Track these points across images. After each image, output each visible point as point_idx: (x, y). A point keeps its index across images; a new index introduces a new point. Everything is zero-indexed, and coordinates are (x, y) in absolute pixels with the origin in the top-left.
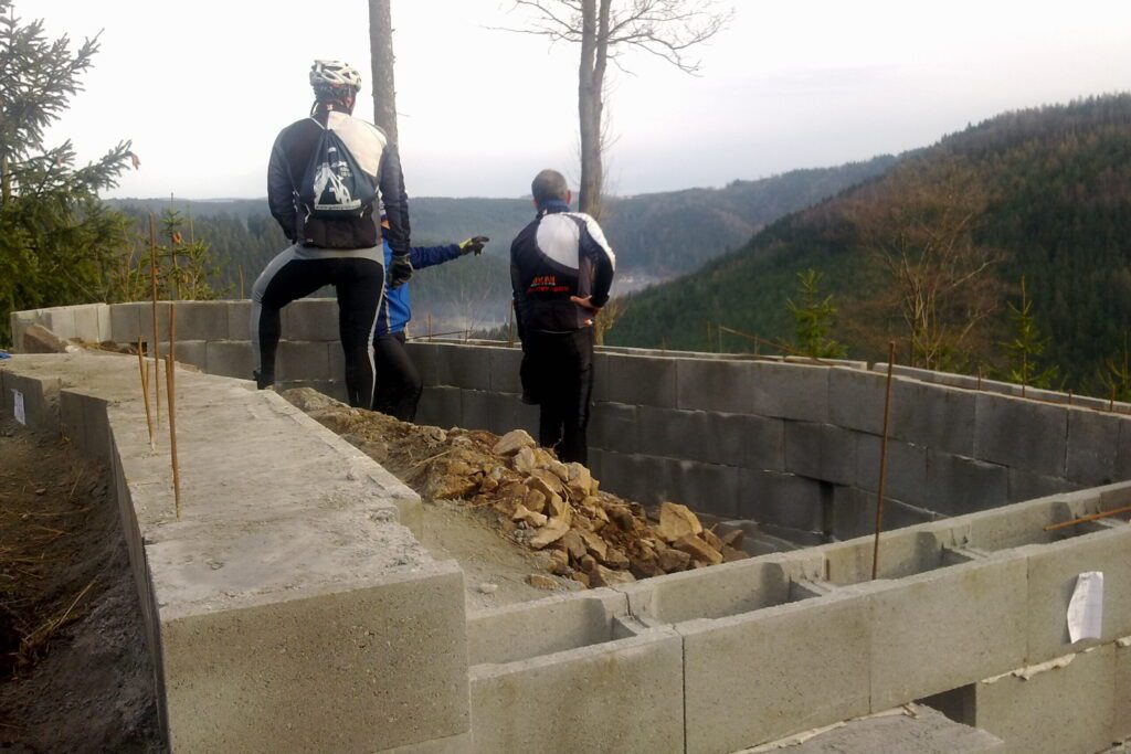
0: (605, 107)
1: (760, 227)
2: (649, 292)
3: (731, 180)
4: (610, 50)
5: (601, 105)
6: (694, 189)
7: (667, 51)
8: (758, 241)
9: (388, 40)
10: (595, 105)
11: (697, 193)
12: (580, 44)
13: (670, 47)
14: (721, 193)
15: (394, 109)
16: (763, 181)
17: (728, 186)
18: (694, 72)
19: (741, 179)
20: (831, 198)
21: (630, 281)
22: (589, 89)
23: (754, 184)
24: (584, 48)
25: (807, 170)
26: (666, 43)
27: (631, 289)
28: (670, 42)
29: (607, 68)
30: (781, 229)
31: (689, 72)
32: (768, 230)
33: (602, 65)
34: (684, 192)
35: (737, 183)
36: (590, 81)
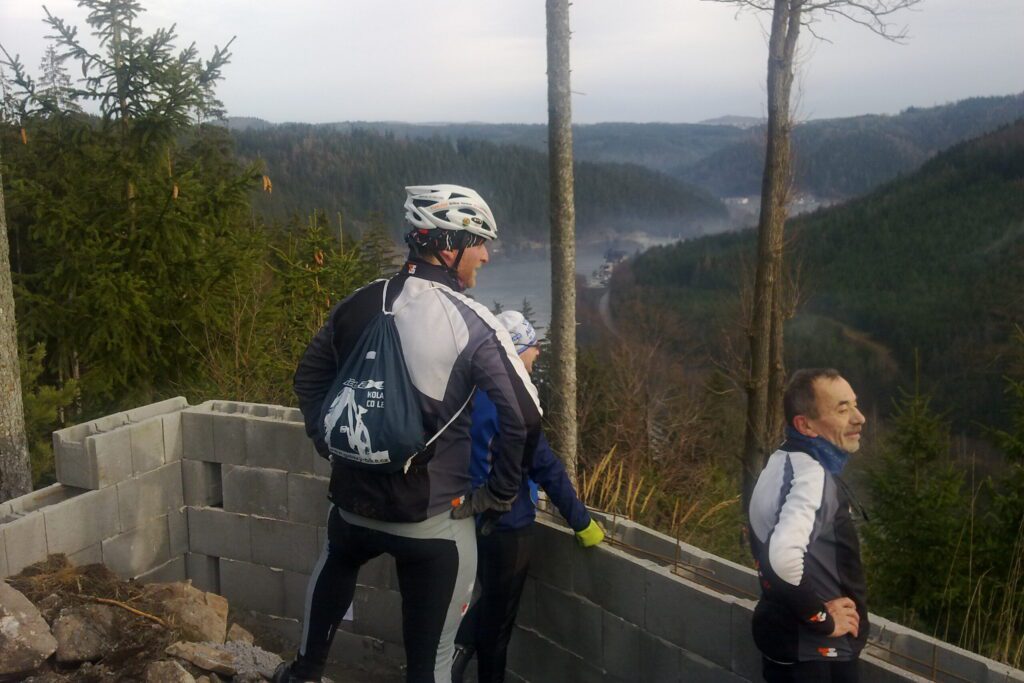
0: (796, 79)
1: (933, 154)
2: (820, 214)
3: (905, 107)
4: (804, 17)
5: (792, 76)
6: (868, 116)
7: (868, 17)
8: (930, 168)
9: (564, 15)
10: (786, 76)
11: (869, 119)
12: (772, 12)
13: (872, 13)
14: (895, 120)
15: (568, 88)
16: (938, 108)
17: (902, 113)
18: (900, 40)
19: (915, 106)
20: (1007, 125)
21: (801, 202)
22: (780, 62)
23: (929, 111)
24: (776, 18)
25: (983, 99)
26: (867, 9)
27: (802, 210)
28: (872, 7)
29: (800, 36)
30: (954, 156)
31: (893, 40)
32: (940, 155)
33: (794, 32)
34: (858, 117)
35: (911, 110)
36: (780, 52)
